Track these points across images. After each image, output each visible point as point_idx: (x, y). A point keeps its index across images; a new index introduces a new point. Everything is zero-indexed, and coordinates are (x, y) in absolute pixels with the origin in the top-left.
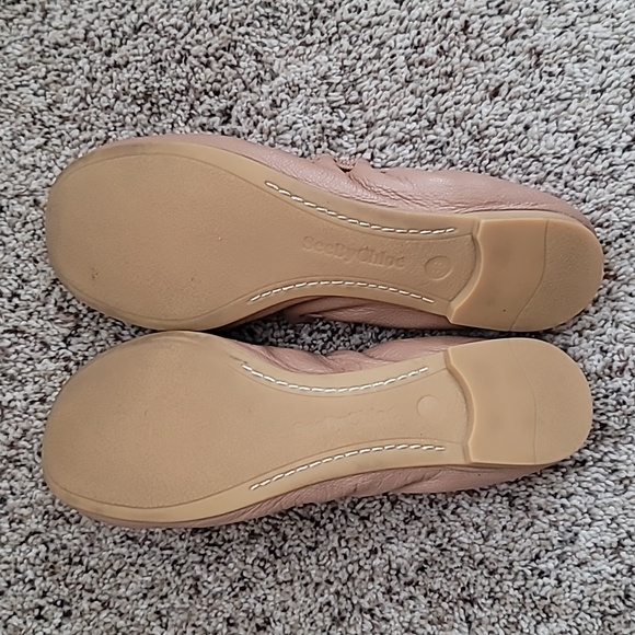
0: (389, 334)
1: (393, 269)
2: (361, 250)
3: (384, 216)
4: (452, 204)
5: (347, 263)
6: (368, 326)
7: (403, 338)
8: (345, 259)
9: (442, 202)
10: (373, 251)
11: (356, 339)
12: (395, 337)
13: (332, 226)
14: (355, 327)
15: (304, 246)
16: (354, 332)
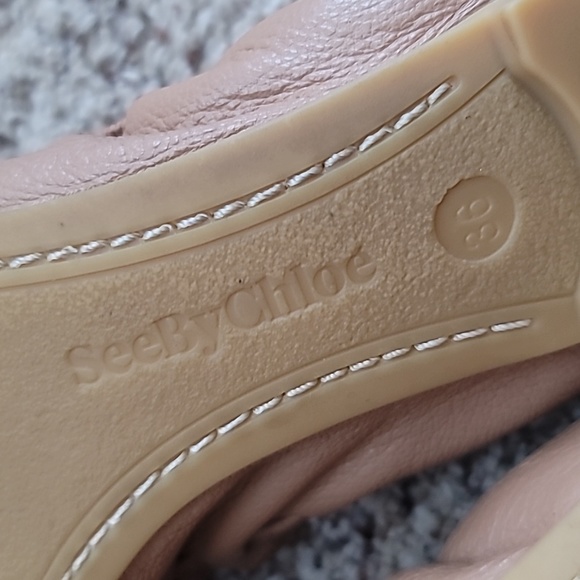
0: (490, 463)
1: (354, 299)
2: (227, 300)
3: (227, 167)
4: (402, 27)
5: (215, 357)
6: (434, 472)
7: (528, 453)
8: (205, 351)
9: (375, 40)
10: (261, 280)
11: (423, 519)
12: (508, 462)
13: (106, 281)
14: (405, 492)
15: (77, 379)
16: (408, 505)
